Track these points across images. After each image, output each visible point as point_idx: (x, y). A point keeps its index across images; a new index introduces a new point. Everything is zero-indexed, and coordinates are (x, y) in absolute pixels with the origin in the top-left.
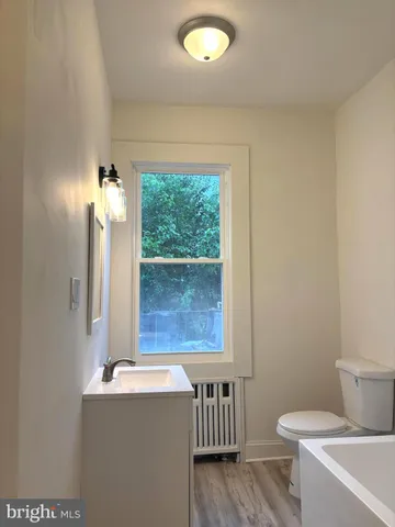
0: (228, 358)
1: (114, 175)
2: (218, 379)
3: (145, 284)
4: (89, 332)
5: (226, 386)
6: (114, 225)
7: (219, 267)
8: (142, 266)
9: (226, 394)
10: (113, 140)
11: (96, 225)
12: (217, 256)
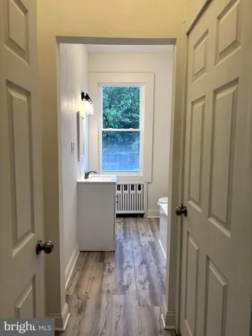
0: (141, 174)
1: (87, 98)
2: (136, 182)
3: (104, 139)
4: (79, 160)
5: (140, 186)
6: (89, 116)
7: (138, 133)
8: (103, 132)
9: (139, 189)
10: (89, 72)
11: (80, 119)
12: (138, 128)
